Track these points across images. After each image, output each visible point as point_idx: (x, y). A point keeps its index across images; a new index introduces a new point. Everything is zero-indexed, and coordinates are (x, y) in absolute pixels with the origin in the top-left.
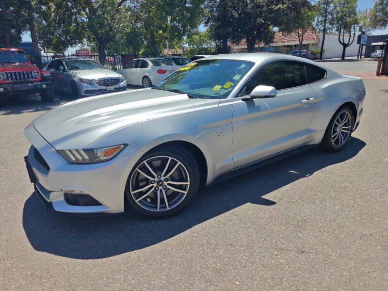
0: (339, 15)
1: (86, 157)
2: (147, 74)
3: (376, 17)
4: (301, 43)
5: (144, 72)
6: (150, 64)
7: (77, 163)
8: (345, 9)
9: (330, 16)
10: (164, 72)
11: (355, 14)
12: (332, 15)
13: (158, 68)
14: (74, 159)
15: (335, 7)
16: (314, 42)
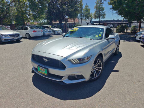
0: (85, 14)
1: (79, 61)
2: (28, 32)
3: (96, 15)
4: (74, 22)
5: (27, 32)
6: (29, 28)
7: (75, 64)
8: (87, 12)
9: (82, 14)
10: (36, 31)
11: (90, 14)
12: (83, 14)
13: (33, 30)
14: (74, 62)
15: (84, 11)
16: (77, 22)
